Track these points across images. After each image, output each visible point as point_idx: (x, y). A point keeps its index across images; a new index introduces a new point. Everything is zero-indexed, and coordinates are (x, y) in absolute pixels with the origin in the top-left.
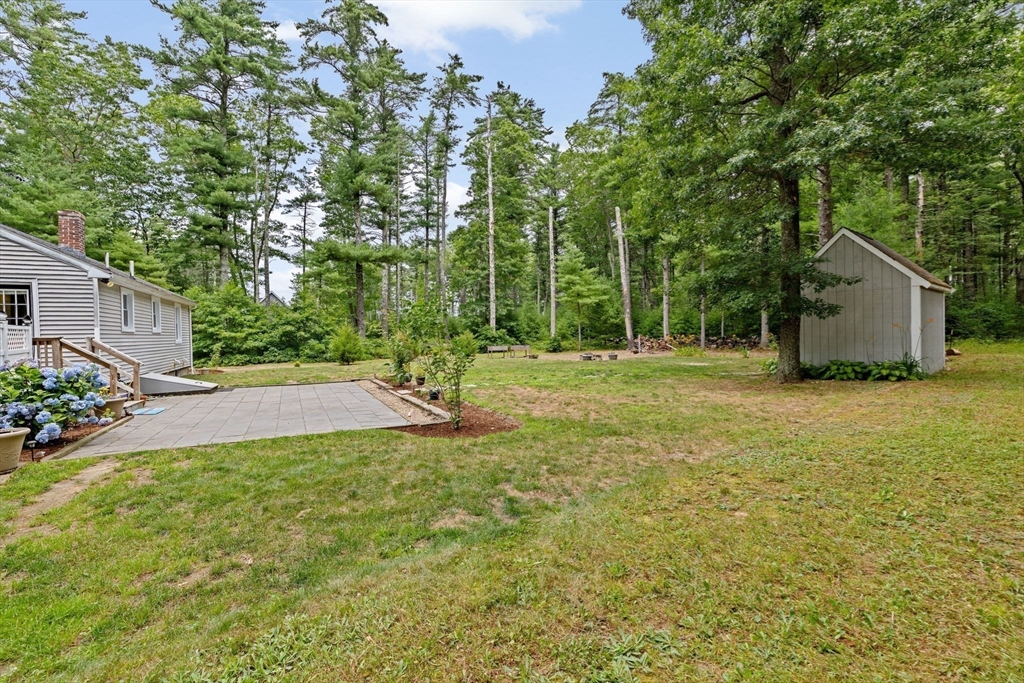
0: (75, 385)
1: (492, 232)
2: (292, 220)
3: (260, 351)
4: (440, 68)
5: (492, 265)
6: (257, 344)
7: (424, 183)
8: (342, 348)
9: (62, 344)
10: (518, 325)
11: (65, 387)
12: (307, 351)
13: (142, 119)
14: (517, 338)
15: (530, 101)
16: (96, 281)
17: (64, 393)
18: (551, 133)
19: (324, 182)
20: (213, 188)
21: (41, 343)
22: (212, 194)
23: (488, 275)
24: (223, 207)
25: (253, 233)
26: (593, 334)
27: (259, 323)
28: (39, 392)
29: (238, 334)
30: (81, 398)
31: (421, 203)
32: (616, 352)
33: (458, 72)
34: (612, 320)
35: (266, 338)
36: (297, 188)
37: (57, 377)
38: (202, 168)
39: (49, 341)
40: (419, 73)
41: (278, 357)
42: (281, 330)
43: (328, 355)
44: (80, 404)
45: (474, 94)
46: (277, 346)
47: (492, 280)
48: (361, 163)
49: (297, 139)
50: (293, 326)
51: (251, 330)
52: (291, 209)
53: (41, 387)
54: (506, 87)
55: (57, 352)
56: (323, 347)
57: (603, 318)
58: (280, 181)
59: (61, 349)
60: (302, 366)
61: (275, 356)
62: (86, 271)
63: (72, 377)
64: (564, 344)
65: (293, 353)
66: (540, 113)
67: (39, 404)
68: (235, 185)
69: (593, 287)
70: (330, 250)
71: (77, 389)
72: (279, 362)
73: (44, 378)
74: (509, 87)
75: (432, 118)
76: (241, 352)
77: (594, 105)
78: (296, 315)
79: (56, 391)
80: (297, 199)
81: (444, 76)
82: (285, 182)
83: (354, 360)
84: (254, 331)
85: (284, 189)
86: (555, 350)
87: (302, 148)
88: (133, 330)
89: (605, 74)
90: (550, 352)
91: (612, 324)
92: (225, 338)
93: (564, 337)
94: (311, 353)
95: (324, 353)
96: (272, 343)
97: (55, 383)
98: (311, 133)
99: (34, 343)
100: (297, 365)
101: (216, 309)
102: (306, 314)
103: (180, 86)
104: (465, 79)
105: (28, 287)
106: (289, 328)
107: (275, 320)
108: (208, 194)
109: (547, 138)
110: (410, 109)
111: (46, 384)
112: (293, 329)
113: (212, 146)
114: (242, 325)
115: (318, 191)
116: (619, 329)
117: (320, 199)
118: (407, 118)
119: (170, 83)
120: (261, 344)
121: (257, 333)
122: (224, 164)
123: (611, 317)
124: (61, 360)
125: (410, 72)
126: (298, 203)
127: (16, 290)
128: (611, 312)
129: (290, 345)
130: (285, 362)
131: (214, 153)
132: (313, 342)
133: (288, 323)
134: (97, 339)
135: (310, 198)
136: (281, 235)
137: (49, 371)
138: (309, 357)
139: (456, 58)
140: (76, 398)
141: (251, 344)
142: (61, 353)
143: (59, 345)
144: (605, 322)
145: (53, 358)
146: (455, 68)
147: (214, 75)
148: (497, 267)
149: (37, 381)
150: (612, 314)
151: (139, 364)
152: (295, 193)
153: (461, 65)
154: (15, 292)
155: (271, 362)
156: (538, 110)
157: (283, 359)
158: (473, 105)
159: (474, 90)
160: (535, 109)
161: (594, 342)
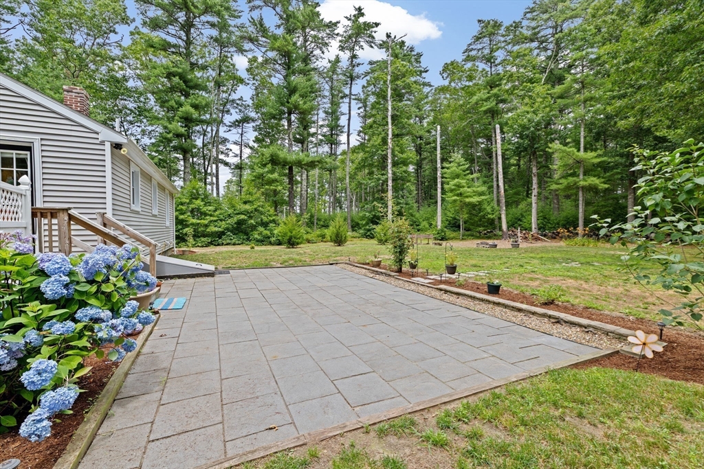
0: (105, 288)
1: (390, 145)
2: (233, 135)
3: (220, 235)
4: (346, 17)
5: (390, 171)
6: (216, 229)
7: (330, 111)
8: (289, 234)
9: (71, 217)
11: (85, 293)
12: (256, 236)
13: (125, 56)
15: (411, 48)
16: (108, 147)
17: (83, 304)
18: (426, 71)
19: (257, 107)
20: (181, 105)
21: (43, 215)
22: (180, 109)
23: (387, 180)
24: (188, 120)
25: (204, 146)
27: (217, 213)
28: (34, 307)
29: (202, 221)
30: (115, 312)
31: (328, 126)
32: (496, 242)
33: (361, 20)
34: (489, 216)
35: (223, 225)
36: (236, 112)
37: (70, 274)
38: (172, 89)
39: (53, 213)
40: (334, 21)
41: (234, 241)
42: (235, 219)
43: (273, 239)
44: (114, 327)
45: (373, 38)
46: (232, 232)
47: (390, 183)
48: (295, 87)
49: (239, 73)
50: (246, 215)
51: (212, 218)
52: (231, 129)
53: (36, 294)
54: (393, 37)
55: (65, 228)
56: (268, 233)
57: (482, 213)
58: (225, 106)
59: (69, 225)
60: (257, 248)
61: (231, 239)
62: (97, 133)
63: (98, 273)
64: (449, 234)
65: (245, 237)
66: (419, 55)
67: (32, 335)
68: (197, 102)
69: (474, 190)
70: (272, 156)
71: (108, 296)
72: (234, 244)
73: (42, 273)
74: (395, 37)
75: (338, 60)
76: (204, 236)
77: (470, 44)
78: (247, 207)
79: (68, 303)
80: (237, 121)
81: (349, 23)
82: (228, 107)
83: (298, 244)
84: (215, 219)
85: (228, 112)
87: (241, 81)
88: (139, 209)
89: (479, 21)
91: (489, 219)
92: (192, 224)
94: (259, 238)
95: (269, 238)
96: (227, 229)
97: (66, 286)
98: (248, 70)
99: (34, 215)
100: (253, 248)
101: (184, 200)
102: (255, 206)
103: (155, 25)
104: (368, 26)
105: (29, 149)
106: (243, 217)
107: (230, 211)
108: (177, 109)
109: (424, 75)
110: (323, 53)
111: (50, 288)
112: (246, 217)
113: (180, 70)
114: (206, 214)
115: (253, 115)
117: (253, 120)
118: (320, 60)
119: (148, 20)
120: (220, 229)
121: (215, 221)
122: (188, 86)
123: (488, 213)
124: (70, 239)
125: (327, 20)
126: (237, 124)
127: (14, 152)
128: (489, 209)
129: (242, 231)
130: (239, 244)
131: (182, 77)
132: (261, 229)
133: (241, 213)
134: (109, 215)
135: (246, 120)
136: (225, 148)
137: (53, 259)
138: (258, 241)
139: (360, 9)
140: (105, 314)
141: (212, 229)
142: (70, 230)
143: (66, 218)
144: (484, 217)
145: (59, 236)
146: (359, 18)
147: (181, 16)
148: (394, 173)
149: (30, 280)
150: (489, 211)
151: (155, 246)
152: (235, 116)
153: (363, 15)
154: (14, 154)
155: (228, 244)
156: (417, 54)
157: (237, 242)
158: (372, 47)
159: (373, 34)
160: (415, 53)
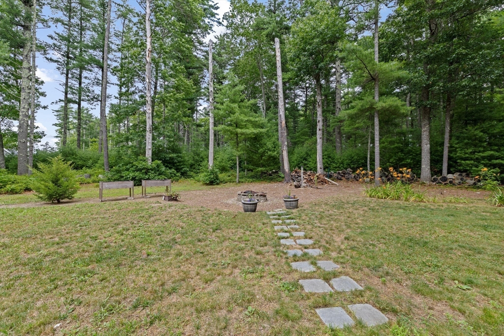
10: (178, 157)
14: (178, 170)
26: (251, 167)
34: (269, 153)
57: (261, 150)
64: (222, 176)
86: (211, 183)
90: (207, 184)
91: (269, 157)
93: (223, 169)
116: (275, 161)
123: (269, 150)
128: (269, 145)
144: (262, 155)
150: (270, 146)
161: (251, 174)
